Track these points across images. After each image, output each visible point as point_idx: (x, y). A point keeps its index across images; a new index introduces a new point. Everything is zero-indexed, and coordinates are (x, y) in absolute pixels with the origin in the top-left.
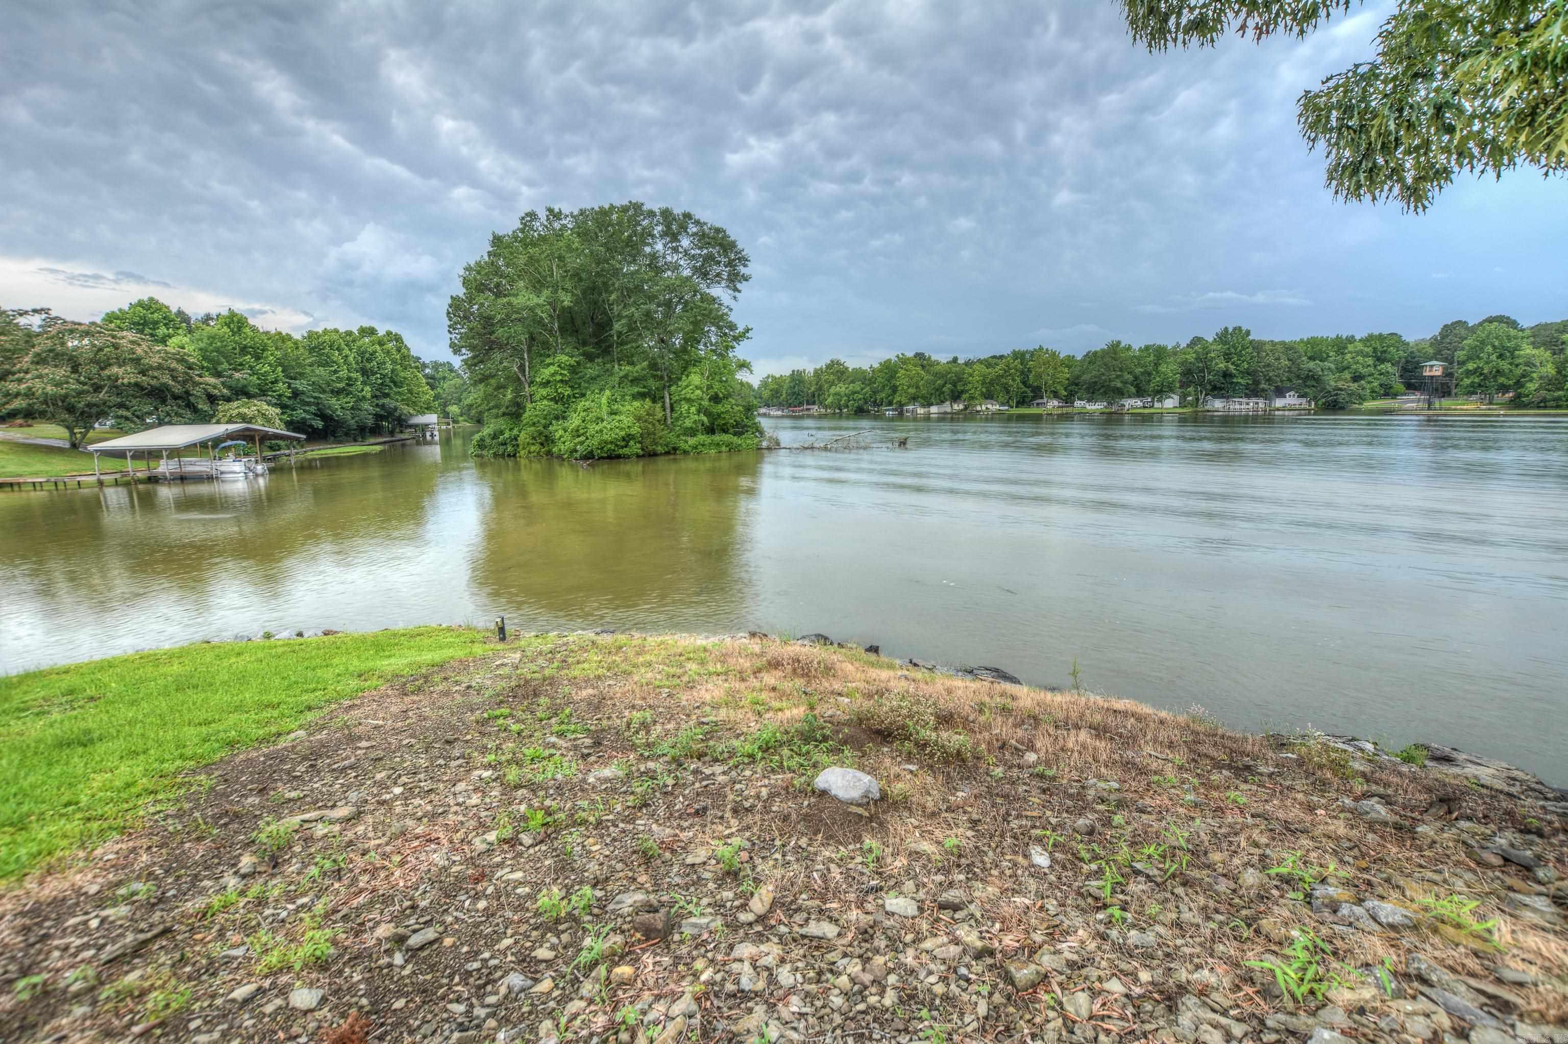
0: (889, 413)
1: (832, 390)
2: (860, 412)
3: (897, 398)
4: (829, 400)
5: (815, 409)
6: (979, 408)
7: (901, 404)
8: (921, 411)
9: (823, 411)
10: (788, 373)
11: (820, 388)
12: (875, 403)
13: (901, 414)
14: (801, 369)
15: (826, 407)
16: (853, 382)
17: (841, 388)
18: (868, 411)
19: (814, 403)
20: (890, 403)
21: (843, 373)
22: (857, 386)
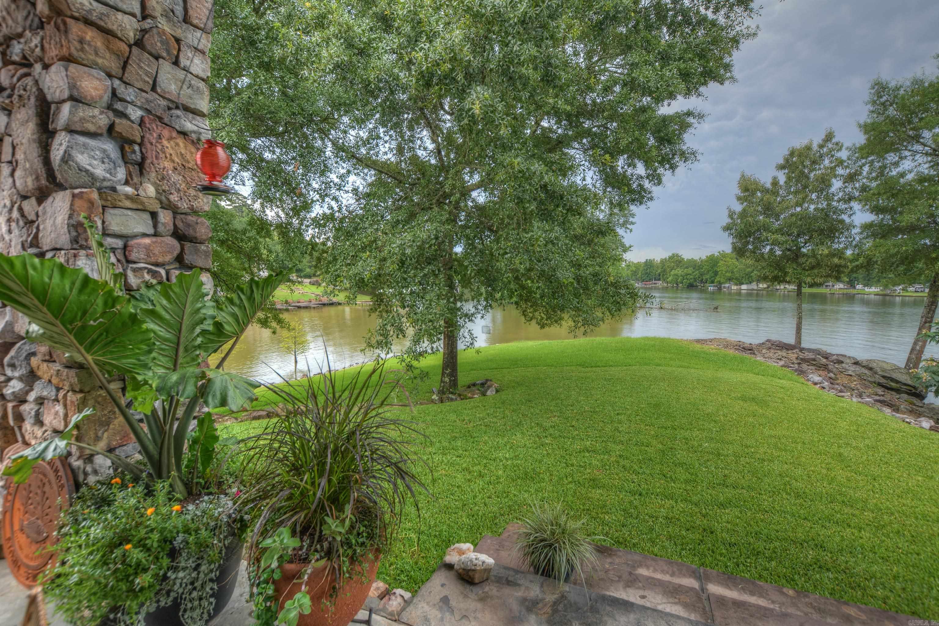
0: (711, 289)
1: (672, 273)
2: (691, 287)
3: (718, 279)
4: (670, 279)
5: (660, 284)
6: (778, 287)
7: (720, 283)
8: (734, 287)
9: (665, 285)
10: (643, 261)
11: (664, 271)
12: (702, 281)
13: (720, 289)
14: (652, 258)
15: (667, 283)
16: (687, 268)
17: (679, 271)
18: (697, 286)
19: (659, 280)
20: (712, 282)
21: (680, 262)
22: (690, 270)
